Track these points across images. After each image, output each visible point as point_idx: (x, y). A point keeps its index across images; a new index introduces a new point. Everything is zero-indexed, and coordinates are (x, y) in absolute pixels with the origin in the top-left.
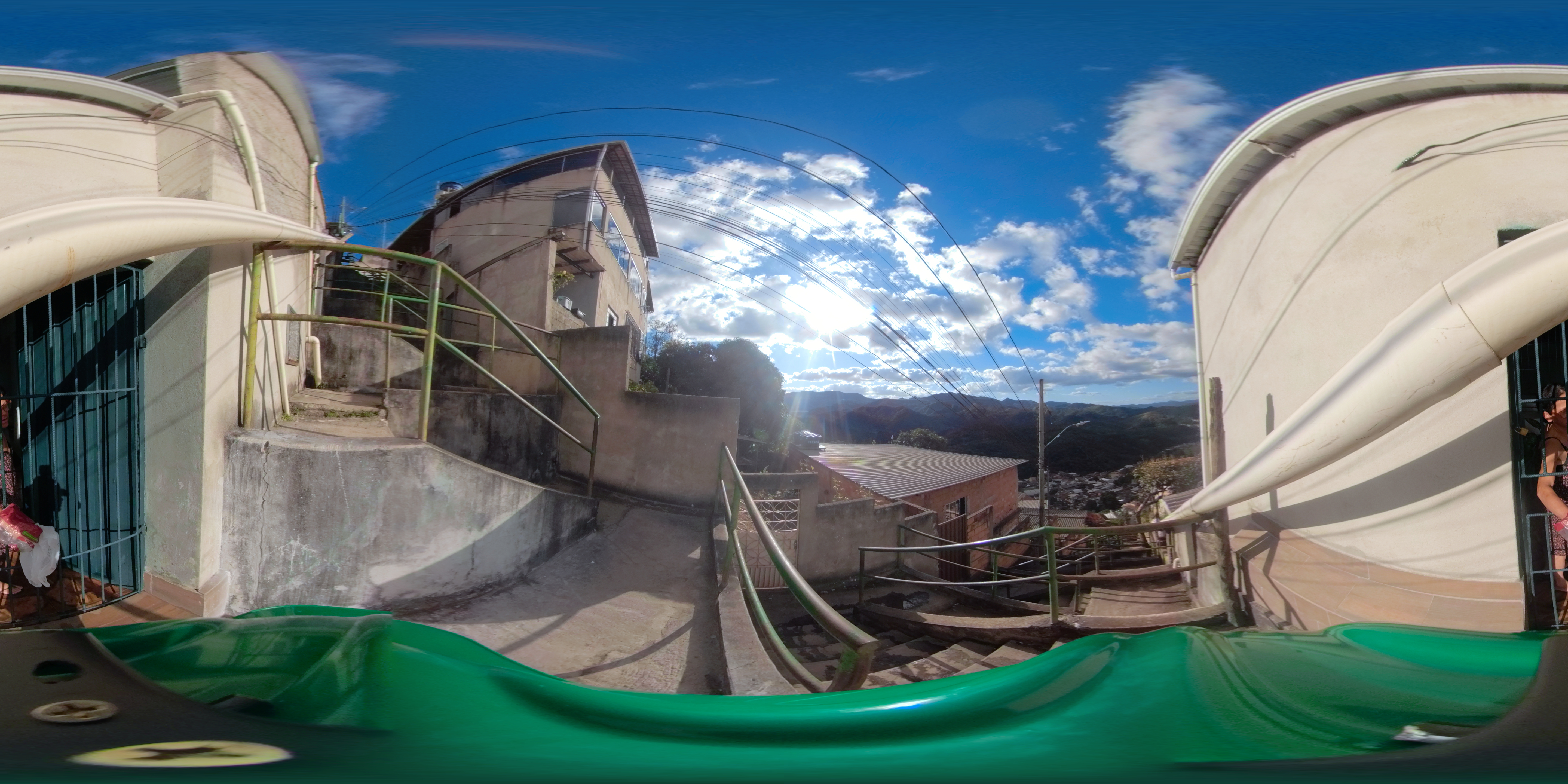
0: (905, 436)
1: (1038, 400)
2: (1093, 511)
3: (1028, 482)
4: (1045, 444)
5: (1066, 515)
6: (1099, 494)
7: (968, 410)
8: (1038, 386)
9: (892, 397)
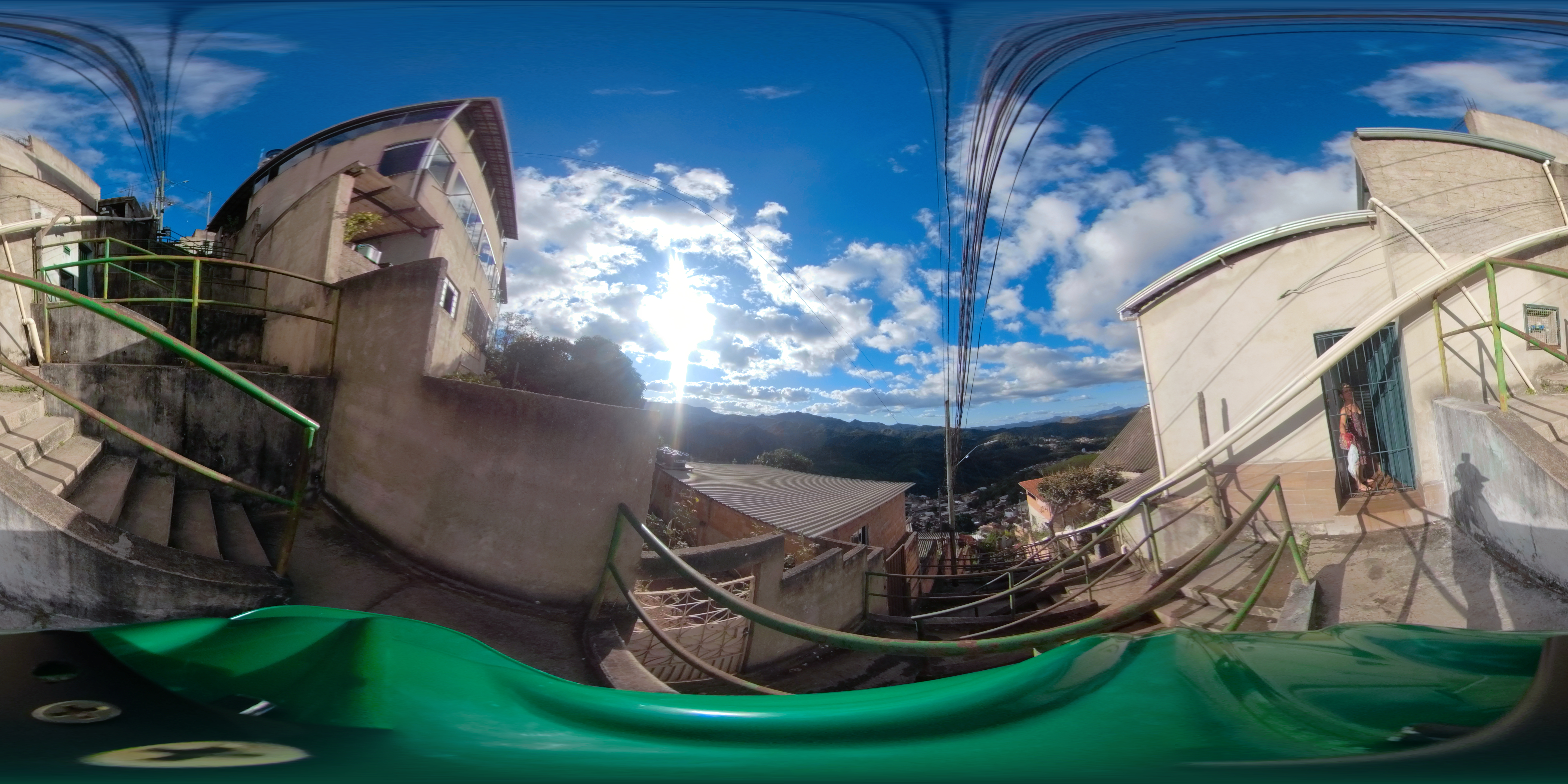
0: (768, 457)
1: (887, 423)
7: (814, 430)
9: (739, 413)
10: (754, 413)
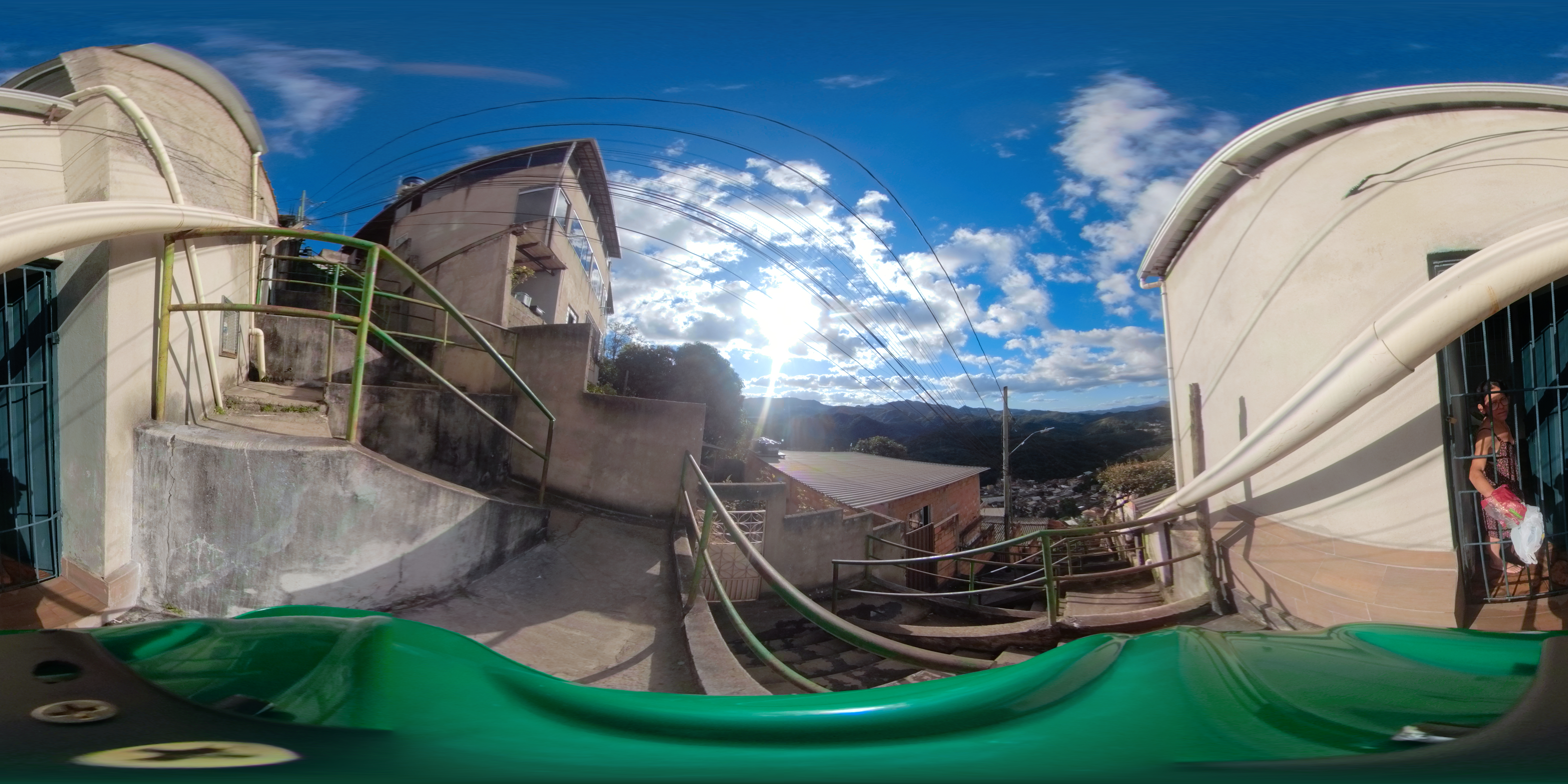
0: (864, 444)
1: (1001, 408)
2: (1053, 518)
3: (990, 489)
4: (1010, 450)
6: (1058, 501)
7: (924, 416)
8: (1002, 393)
9: (849, 404)
10: (863, 403)
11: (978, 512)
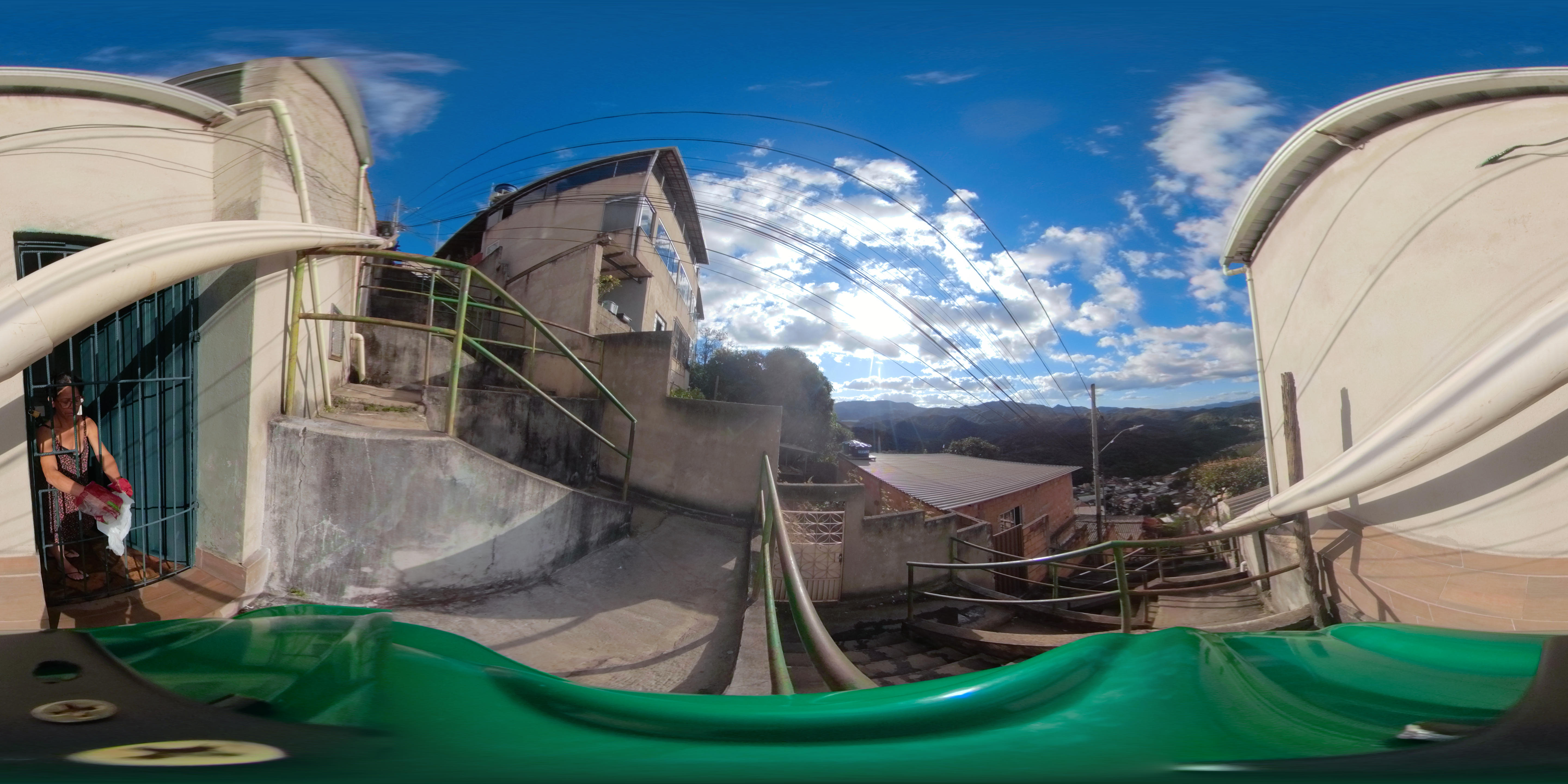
0: (957, 445)
1: (1089, 406)
2: (1149, 515)
3: (1082, 488)
4: (1099, 449)
5: (1122, 521)
6: (1154, 498)
7: (1019, 416)
8: (1090, 391)
9: (943, 406)
11: (1072, 511)
